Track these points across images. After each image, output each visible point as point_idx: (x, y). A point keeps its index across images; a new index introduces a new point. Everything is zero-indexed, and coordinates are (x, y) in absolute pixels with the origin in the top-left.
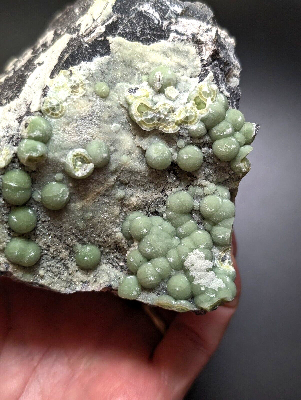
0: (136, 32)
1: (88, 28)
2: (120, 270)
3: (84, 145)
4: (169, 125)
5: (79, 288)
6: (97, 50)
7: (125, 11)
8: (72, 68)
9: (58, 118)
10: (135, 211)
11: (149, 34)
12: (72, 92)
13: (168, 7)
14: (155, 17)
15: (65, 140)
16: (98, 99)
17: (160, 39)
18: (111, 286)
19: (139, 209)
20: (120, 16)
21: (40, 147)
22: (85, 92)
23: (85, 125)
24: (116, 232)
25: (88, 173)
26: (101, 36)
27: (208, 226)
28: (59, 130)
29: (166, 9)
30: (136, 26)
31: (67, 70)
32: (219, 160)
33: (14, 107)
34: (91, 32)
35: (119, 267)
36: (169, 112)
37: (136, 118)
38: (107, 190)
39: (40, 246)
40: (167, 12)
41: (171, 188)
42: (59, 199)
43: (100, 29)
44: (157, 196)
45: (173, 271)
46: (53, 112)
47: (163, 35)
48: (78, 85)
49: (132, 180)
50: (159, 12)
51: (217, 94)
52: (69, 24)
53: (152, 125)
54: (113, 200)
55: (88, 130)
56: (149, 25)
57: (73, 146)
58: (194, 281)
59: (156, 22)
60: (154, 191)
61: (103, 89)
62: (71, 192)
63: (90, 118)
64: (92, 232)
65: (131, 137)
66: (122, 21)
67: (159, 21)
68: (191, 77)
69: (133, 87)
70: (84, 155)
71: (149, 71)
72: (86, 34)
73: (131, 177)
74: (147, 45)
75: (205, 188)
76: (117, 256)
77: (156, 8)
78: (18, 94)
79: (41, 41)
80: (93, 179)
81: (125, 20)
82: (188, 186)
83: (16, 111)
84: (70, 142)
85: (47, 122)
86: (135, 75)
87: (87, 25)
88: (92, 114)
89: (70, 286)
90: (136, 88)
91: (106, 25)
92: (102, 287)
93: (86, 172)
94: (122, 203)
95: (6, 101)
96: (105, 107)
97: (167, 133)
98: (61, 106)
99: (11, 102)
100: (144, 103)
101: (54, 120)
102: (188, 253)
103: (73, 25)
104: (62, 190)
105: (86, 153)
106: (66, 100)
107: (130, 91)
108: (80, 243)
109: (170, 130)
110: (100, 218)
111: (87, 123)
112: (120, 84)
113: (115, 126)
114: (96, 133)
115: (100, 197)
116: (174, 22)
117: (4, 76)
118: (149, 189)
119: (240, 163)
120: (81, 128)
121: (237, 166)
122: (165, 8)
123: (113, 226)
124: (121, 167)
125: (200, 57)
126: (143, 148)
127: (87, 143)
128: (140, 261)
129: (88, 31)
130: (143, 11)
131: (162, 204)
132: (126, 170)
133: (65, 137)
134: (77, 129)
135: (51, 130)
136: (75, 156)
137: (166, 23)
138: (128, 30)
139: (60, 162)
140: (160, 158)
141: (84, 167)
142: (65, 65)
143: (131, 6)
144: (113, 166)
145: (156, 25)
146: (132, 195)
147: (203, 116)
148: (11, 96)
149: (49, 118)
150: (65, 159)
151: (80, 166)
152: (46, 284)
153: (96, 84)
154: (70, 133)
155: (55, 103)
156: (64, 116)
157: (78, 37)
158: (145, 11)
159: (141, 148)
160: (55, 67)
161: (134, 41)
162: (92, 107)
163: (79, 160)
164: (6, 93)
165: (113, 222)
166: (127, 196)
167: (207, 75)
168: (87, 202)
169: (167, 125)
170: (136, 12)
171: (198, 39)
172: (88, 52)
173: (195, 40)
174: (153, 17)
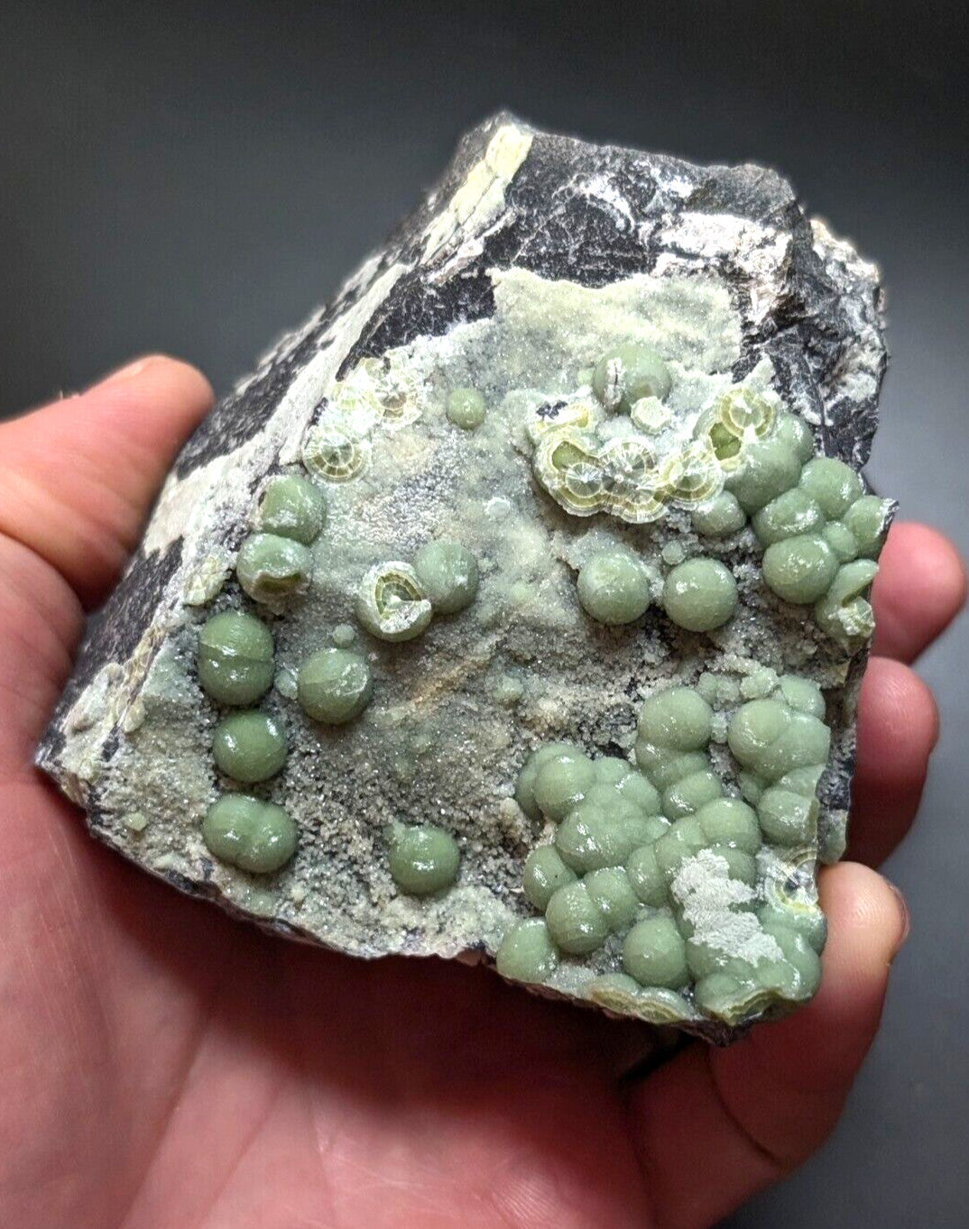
0: (566, 254)
1: (441, 248)
2: (515, 908)
3: (408, 553)
4: (639, 502)
5: (397, 945)
6: (460, 303)
7: (540, 198)
8: (391, 351)
9: (344, 480)
10: (553, 739)
11: (601, 258)
12: (387, 413)
13: (655, 184)
14: (618, 211)
15: (361, 537)
16: (454, 431)
17: (630, 271)
18: (482, 947)
19: (565, 736)
20: (525, 213)
21: (291, 552)
22: (419, 413)
23: (417, 501)
24: (497, 797)
25: (413, 625)
26: (470, 268)
27: (750, 787)
28: (345, 513)
29: (649, 188)
30: (566, 236)
31: (378, 357)
32: (783, 600)
33: (250, 455)
34: (447, 257)
35: (511, 899)
36: (639, 466)
37: (547, 482)
38: (473, 676)
39: (296, 821)
40: (651, 197)
41: (655, 679)
42: (338, 692)
43: (470, 248)
44: (613, 701)
45: (641, 908)
46: (331, 465)
47: (638, 261)
48: (403, 396)
49: (541, 652)
50: (630, 198)
51: (776, 417)
53: (592, 501)
54: (491, 704)
55: (421, 514)
56: (601, 233)
57: (380, 553)
58: (692, 935)
59: (620, 224)
60: (604, 685)
61: (466, 407)
62: (375, 676)
63: (430, 482)
64: (434, 790)
65: (540, 534)
66: (531, 226)
67: (628, 223)
68: (714, 373)
69: (553, 401)
70: (405, 577)
71: (596, 356)
72: (435, 264)
73: (538, 642)
74: (593, 287)
75: (744, 679)
76: (505, 866)
77: (622, 188)
79: (348, 286)
80: (432, 645)
81: (538, 221)
82: (698, 674)
83: (252, 464)
84: (372, 544)
85: (316, 491)
86: (560, 368)
87: (441, 238)
88: (436, 473)
89: (372, 939)
90: (561, 405)
91: (485, 238)
92: (459, 948)
93: (409, 622)
94: (515, 714)
95: (238, 440)
96: (470, 453)
97: (631, 521)
98: (353, 451)
99: (248, 444)
100: (571, 442)
101: (334, 486)
102: (684, 859)
103: (416, 239)
104: (348, 669)
105: (412, 573)
106: (369, 436)
107: (542, 410)
108: (401, 821)
109: (642, 514)
110: (455, 754)
111: (422, 496)
112: (517, 393)
113: (498, 503)
114: (444, 521)
115: (453, 696)
116: (670, 224)
117: (251, 377)
118: (590, 681)
119: (838, 609)
120: (404, 507)
121: (830, 617)
122: (646, 186)
123: (492, 778)
124: (508, 615)
125: (741, 318)
126: (571, 563)
127: (418, 548)
128: (557, 877)
129: (439, 255)
130: (588, 196)
131: (629, 724)
132: (525, 622)
133: (360, 529)
134: (394, 511)
135: (325, 513)
136: (384, 579)
137: (646, 227)
138: (543, 250)
139: (345, 595)
140: (611, 589)
141: (407, 609)
142: (372, 345)
143: (555, 186)
144: (485, 612)
145: (620, 233)
146: (544, 695)
147: (731, 475)
148: (249, 428)
149: (322, 481)
150: (358, 588)
151: (398, 606)
153: (450, 392)
154: (373, 519)
155: (337, 441)
156: (362, 475)
157: (416, 270)
158: (593, 198)
159: (566, 564)
160: (352, 350)
161: (559, 279)
162: (436, 453)
163: (395, 590)
164: (241, 421)
165: (490, 768)
166: (528, 695)
167: (755, 365)
168: (420, 707)
169: (633, 500)
170: (569, 198)
171: (736, 266)
172: (435, 309)
173: (728, 269)
174: (615, 211)
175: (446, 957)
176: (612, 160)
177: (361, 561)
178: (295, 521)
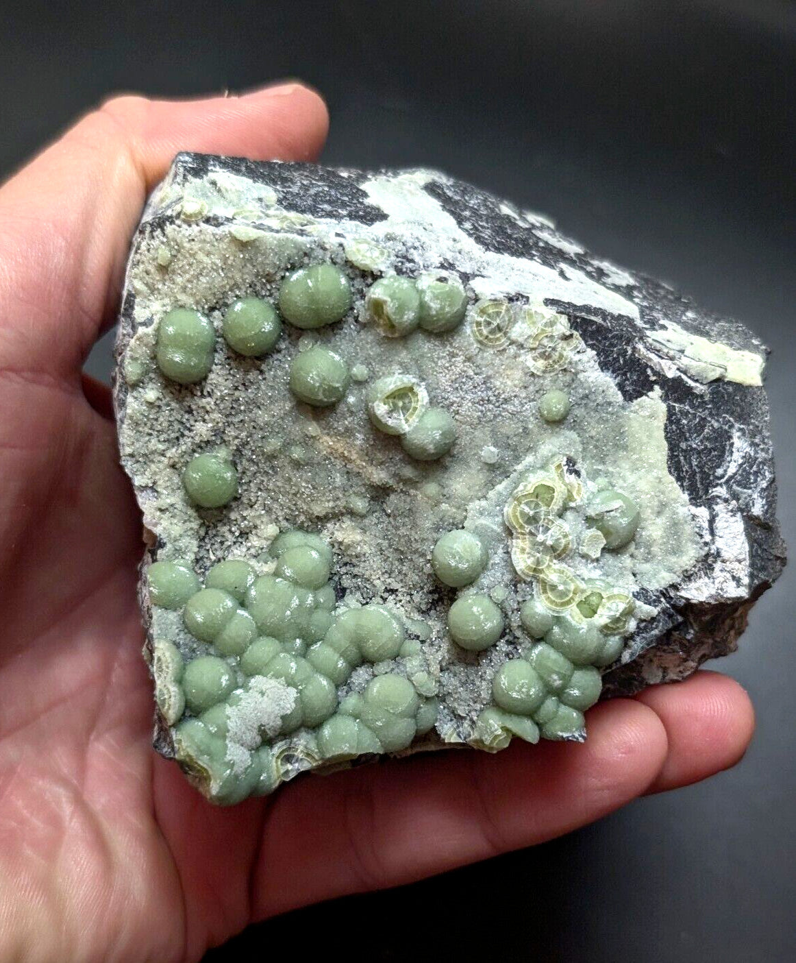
0: (686, 440)
1: (663, 344)
2: (198, 556)
3: (437, 401)
4: (529, 558)
5: (138, 481)
6: (628, 374)
7: (720, 406)
8: (578, 336)
9: (474, 336)
10: (333, 546)
11: (691, 467)
13: (755, 487)
14: (728, 467)
15: (437, 363)
16: (535, 403)
17: (688, 490)
18: (161, 545)
19: (339, 555)
20: (707, 399)
21: (411, 317)
22: (540, 374)
23: (476, 394)
24: (277, 520)
25: (386, 425)
26: (655, 373)
28: (451, 345)
29: (751, 483)
30: (699, 436)
31: (571, 328)
32: (491, 683)
33: (466, 248)
34: (657, 352)
35: (204, 552)
36: (553, 549)
37: (521, 487)
38: (361, 476)
39: (206, 377)
40: (745, 488)
41: (402, 606)
43: (670, 368)
44: (376, 582)
45: (236, 658)
46: (483, 323)
47: (697, 494)
49: (394, 519)
50: (740, 472)
51: (619, 634)
52: (659, 307)
53: (518, 522)
54: (344, 495)
55: (468, 401)
56: (710, 460)
57: (430, 381)
58: (231, 706)
59: (720, 472)
60: (386, 571)
61: (556, 407)
62: (337, 405)
63: (493, 399)
64: (266, 473)
66: (698, 407)
67: (723, 476)
68: (634, 575)
69: (580, 466)
70: (419, 407)
71: (621, 486)
72: (651, 345)
73: (401, 514)
74: (669, 467)
75: (425, 672)
76: (227, 539)
77: (745, 463)
78: (493, 249)
80: (374, 440)
81: (703, 411)
82: (417, 637)
83: (460, 253)
84: (435, 373)
86: (604, 463)
87: (668, 341)
88: (501, 401)
89: (138, 462)
90: (578, 473)
91: (680, 376)
92: (154, 529)
93: (387, 421)
94: (342, 513)
95: (471, 229)
96: (523, 421)
97: (513, 558)
99: (472, 241)
100: (555, 494)
101: (467, 329)
102: (283, 679)
103: (660, 315)
104: (336, 385)
105: (423, 410)
106: (512, 343)
107: (571, 461)
108: (233, 454)
109: (521, 562)
110: (299, 480)
111: (481, 397)
112: (577, 439)
113: (492, 452)
114: (468, 419)
115: (341, 466)
116: (730, 508)
117: (515, 212)
118: (385, 561)
119: (498, 724)
120: (469, 386)
121: (491, 721)
122: (752, 481)
123: (289, 512)
125: (679, 580)
126: (467, 520)
127: (443, 407)
128: (235, 587)
129: (658, 346)
130: (732, 441)
131: (363, 598)
132: (413, 502)
134: (464, 380)
136: (411, 389)
137: (723, 492)
138: (684, 422)
139: (390, 365)
141: (395, 415)
142: (579, 320)
143: (732, 414)
145: (713, 474)
146: (364, 531)
147: (569, 619)
148: (483, 235)
149: (468, 319)
150: (399, 374)
153: (561, 390)
154: (453, 367)
155: (501, 322)
156: (482, 348)
157: (640, 330)
158: (732, 445)
159: (465, 517)
160: (568, 303)
161: (667, 441)
162: (515, 396)
163: (406, 401)
164: (484, 224)
165: (297, 508)
166: (360, 520)
167: (650, 604)
168: (325, 443)
169: (528, 553)
170: (726, 427)
171: (715, 565)
172: (618, 358)
173: (710, 560)
174: (727, 464)
175: (144, 522)
176: (763, 450)
177: (419, 367)
178: (434, 313)
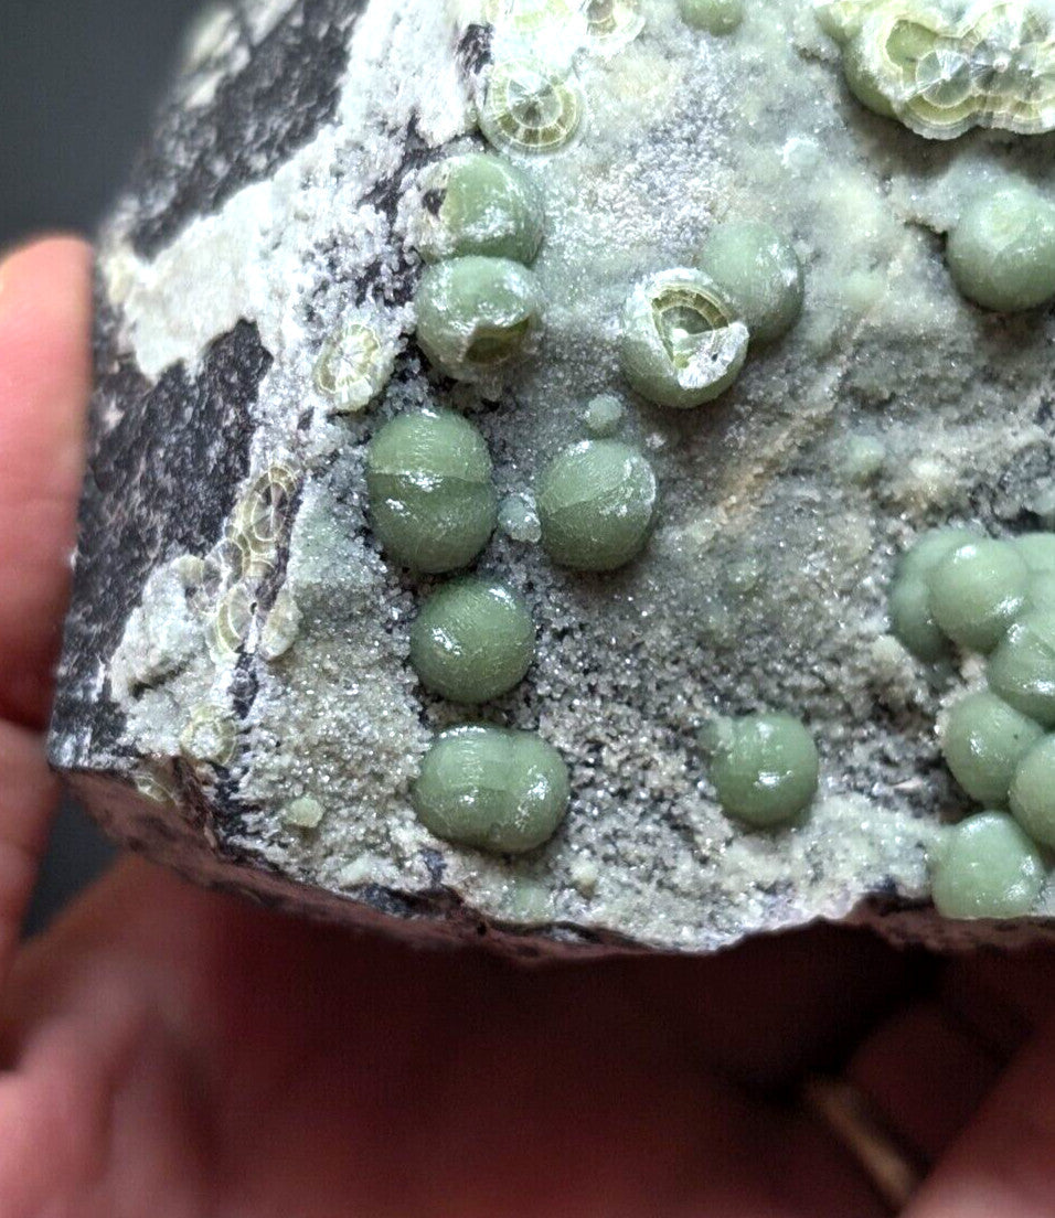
2: (911, 812)
3: (684, 252)
4: (1039, 96)
5: (754, 917)
9: (554, 149)
10: (933, 525)
12: (593, 28)
15: (606, 238)
16: (703, 42)
18: (891, 885)
19: (953, 514)
22: (642, 21)
23: (675, 164)
24: (868, 638)
25: (729, 368)
28: (569, 203)
33: (329, 159)
35: (902, 801)
36: (1026, 39)
37: (888, 91)
38: (809, 443)
39: (561, 752)
42: (624, 510)
44: (1024, 439)
46: (530, 126)
49: (905, 383)
53: (959, 109)
54: (838, 487)
55: (688, 184)
57: (643, 260)
60: (1004, 417)
62: (661, 475)
63: (688, 129)
64: (770, 650)
65: (869, 188)
70: (696, 290)
73: (898, 367)
76: (883, 750)
80: (746, 402)
84: (627, 247)
85: (522, 174)
88: (695, 112)
89: (713, 917)
92: (855, 898)
93: (723, 362)
94: (875, 496)
95: (268, 157)
96: (738, 73)
98: (558, 97)
99: (303, 152)
100: (911, 18)
101: (539, 163)
104: (628, 467)
105: (707, 281)
106: (574, 69)
108: (725, 713)
109: (1048, 116)
110: (796, 580)
111: (681, 155)
113: (797, 147)
114: (725, 189)
115: (781, 484)
118: (981, 415)
120: (658, 177)
123: (853, 610)
124: (851, 327)
126: (932, 223)
127: (696, 241)
128: (1016, 737)
131: (1049, 473)
132: (878, 336)
133: (603, 225)
134: (645, 187)
135: (541, 206)
136: (658, 303)
139: (602, 343)
140: (1024, 246)
141: (708, 345)
144: (820, 330)
146: (917, 453)
148: (284, 130)
149: (518, 158)
150: (623, 325)
152: (611, 924)
154: (618, 206)
155: (532, 87)
156: (580, 136)
159: (924, 228)
163: (677, 318)
164: (250, 131)
165: (850, 592)
166: (893, 460)
168: (733, 512)
169: (1028, 96)
175: (836, 917)
177: (614, 279)
178: (511, 224)
